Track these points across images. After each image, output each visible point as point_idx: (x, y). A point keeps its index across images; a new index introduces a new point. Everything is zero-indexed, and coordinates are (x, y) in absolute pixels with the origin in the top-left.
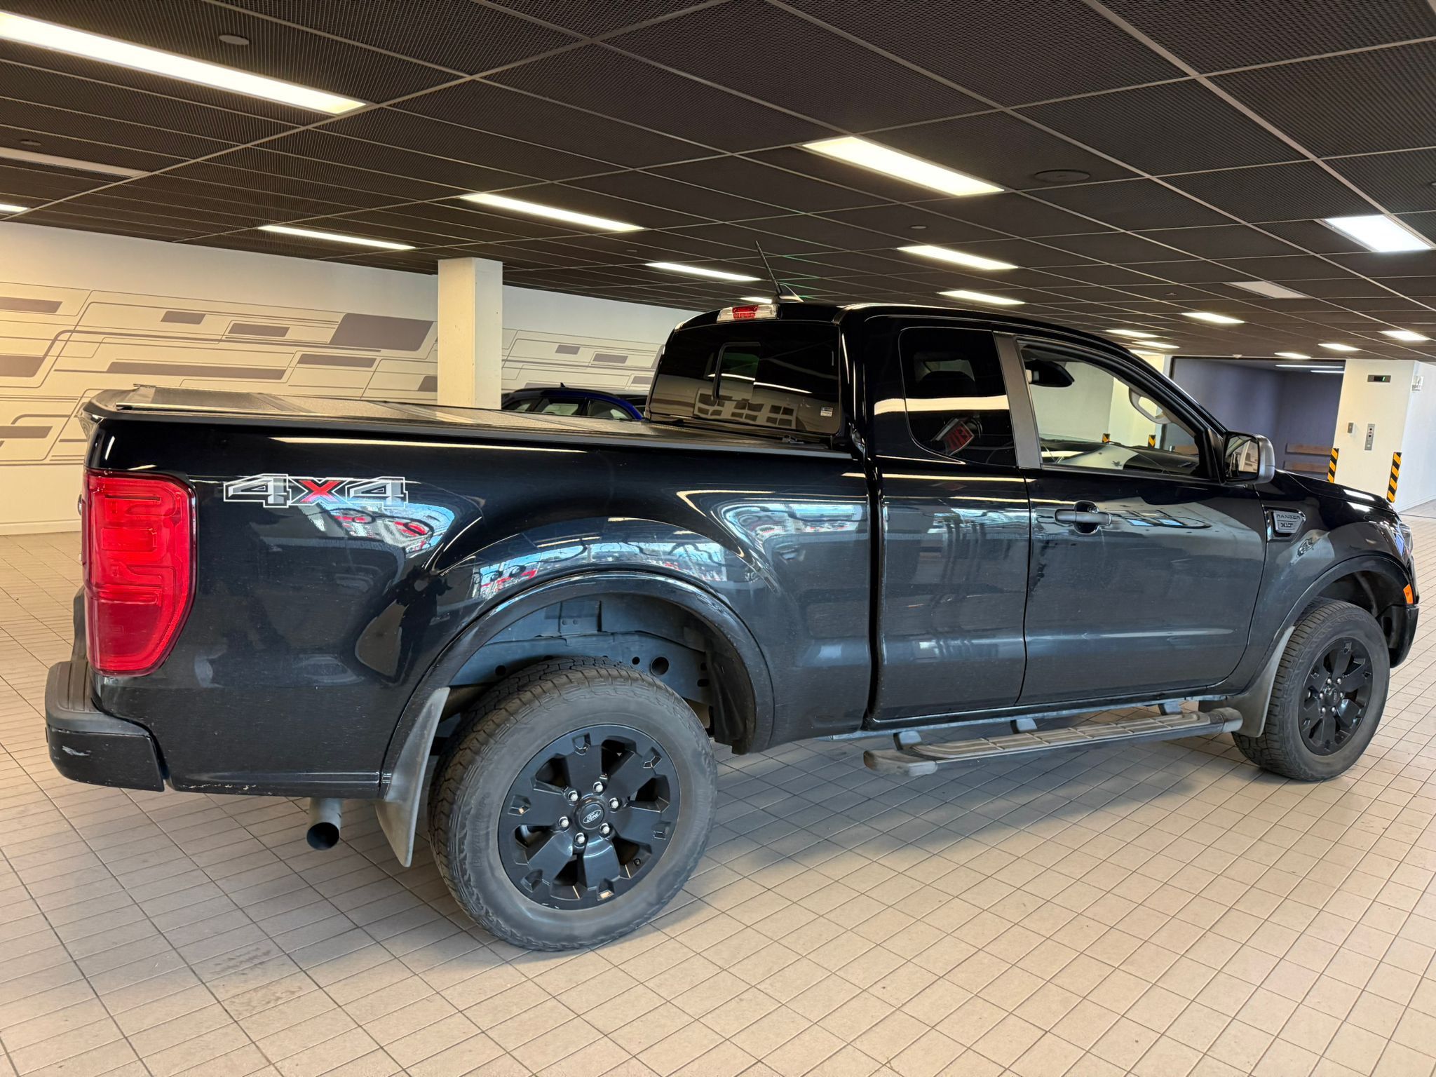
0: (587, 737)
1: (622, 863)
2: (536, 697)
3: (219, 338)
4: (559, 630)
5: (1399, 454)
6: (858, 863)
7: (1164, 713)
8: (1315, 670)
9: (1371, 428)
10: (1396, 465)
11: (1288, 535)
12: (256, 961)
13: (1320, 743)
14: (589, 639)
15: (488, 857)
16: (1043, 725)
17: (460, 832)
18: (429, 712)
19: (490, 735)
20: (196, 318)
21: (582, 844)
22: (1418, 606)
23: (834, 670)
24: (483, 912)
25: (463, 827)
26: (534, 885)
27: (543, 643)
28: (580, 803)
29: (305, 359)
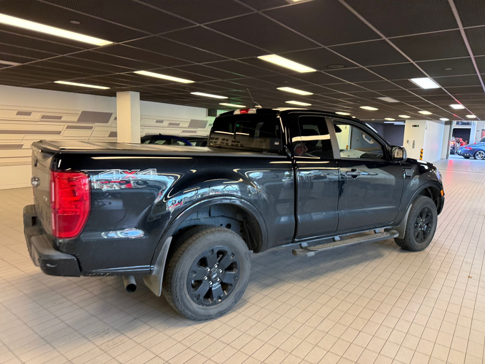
0: (213, 250)
1: (223, 290)
2: (197, 238)
3: (37, 120)
4: (197, 216)
5: (422, 149)
6: (291, 285)
7: (375, 233)
8: (418, 217)
9: (414, 141)
10: (422, 153)
11: (410, 176)
12: (106, 332)
13: (419, 239)
14: (207, 219)
15: (184, 291)
16: (342, 239)
17: (176, 283)
18: (166, 245)
19: (184, 251)
20: (29, 114)
21: (211, 285)
22: (444, 196)
23: (284, 225)
24: (183, 309)
25: (176, 282)
26: (198, 299)
27: (193, 221)
28: (210, 272)
29: (68, 127)
